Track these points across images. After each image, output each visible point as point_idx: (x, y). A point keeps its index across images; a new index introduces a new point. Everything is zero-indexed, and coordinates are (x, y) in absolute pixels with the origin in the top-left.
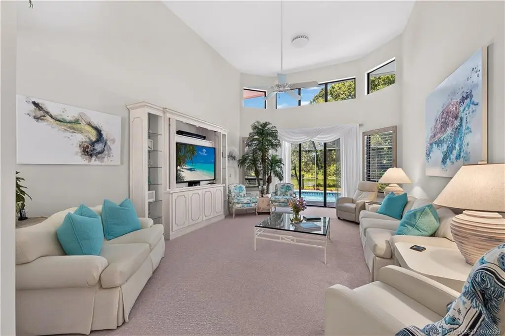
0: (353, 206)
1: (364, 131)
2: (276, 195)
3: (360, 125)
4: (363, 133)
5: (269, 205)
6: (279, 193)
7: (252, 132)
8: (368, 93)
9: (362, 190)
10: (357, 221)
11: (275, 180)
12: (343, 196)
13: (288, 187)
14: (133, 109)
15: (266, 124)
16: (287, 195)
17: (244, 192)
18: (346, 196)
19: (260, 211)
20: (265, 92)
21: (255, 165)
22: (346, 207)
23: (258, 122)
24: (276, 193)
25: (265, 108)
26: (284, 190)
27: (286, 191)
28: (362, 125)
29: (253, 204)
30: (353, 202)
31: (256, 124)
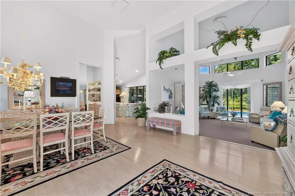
0: (258, 116)
1: (263, 83)
2: (218, 111)
3: (261, 81)
4: (263, 84)
5: (215, 115)
6: (219, 110)
7: (205, 85)
8: (266, 65)
9: (262, 110)
10: (259, 123)
11: (216, 105)
12: (252, 113)
13: (223, 109)
14: (176, 84)
15: (212, 82)
16: (223, 111)
17: (203, 110)
18: (253, 113)
19: (212, 117)
20: (209, 66)
21: (206, 99)
22: (254, 117)
23: (208, 81)
24: (217, 111)
25: (209, 73)
26: (221, 109)
27: (222, 110)
28: (263, 80)
29: (209, 115)
30: (257, 115)
31: (208, 82)
